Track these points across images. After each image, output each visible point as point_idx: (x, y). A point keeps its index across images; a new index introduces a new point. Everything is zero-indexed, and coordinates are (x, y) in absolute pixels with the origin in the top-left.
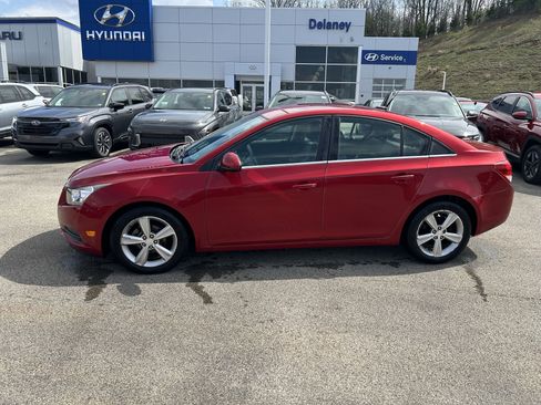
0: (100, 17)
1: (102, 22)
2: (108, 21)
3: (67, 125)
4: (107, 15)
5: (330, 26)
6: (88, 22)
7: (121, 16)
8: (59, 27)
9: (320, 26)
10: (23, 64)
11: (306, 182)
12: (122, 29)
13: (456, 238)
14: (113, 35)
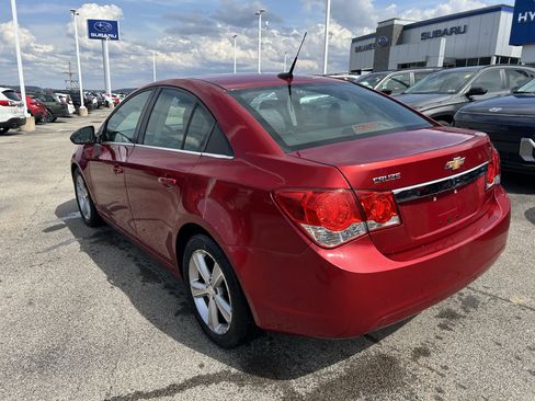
8: (503, 14)
10: (460, 55)
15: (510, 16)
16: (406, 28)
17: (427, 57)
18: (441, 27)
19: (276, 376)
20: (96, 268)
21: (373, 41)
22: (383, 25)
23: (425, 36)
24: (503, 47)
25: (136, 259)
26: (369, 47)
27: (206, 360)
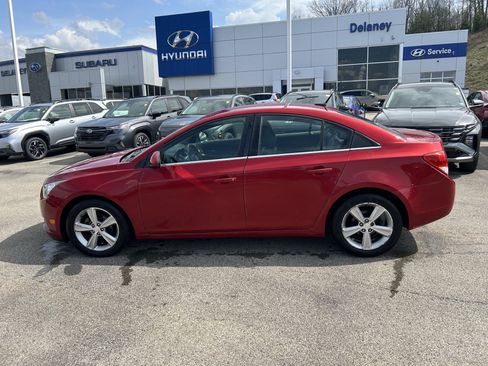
0: (172, 42)
1: (173, 46)
2: (179, 44)
3: (112, 132)
4: (177, 39)
5: (370, 28)
6: (163, 47)
7: (188, 39)
8: (144, 53)
9: (361, 29)
10: (117, 84)
11: (226, 176)
12: (188, 50)
13: (387, 231)
14: (182, 56)
15: (155, 56)
16: (57, 56)
18: (94, 58)
22: (32, 52)
23: (79, 65)
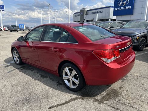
0: (119, 4)
1: (119, 5)
4: (121, 3)
6: (116, 6)
7: (125, 2)
8: (111, 8)
10: (102, 19)
12: (124, 6)
14: (122, 8)
15: (113, 9)
16: (88, 11)
17: (94, 18)
18: (97, 11)
19: (91, 97)
20: (27, 76)
21: (79, 14)
22: (82, 10)
23: (93, 13)
24: (112, 16)
25: (38, 73)
26: (78, 15)
27: (71, 95)
